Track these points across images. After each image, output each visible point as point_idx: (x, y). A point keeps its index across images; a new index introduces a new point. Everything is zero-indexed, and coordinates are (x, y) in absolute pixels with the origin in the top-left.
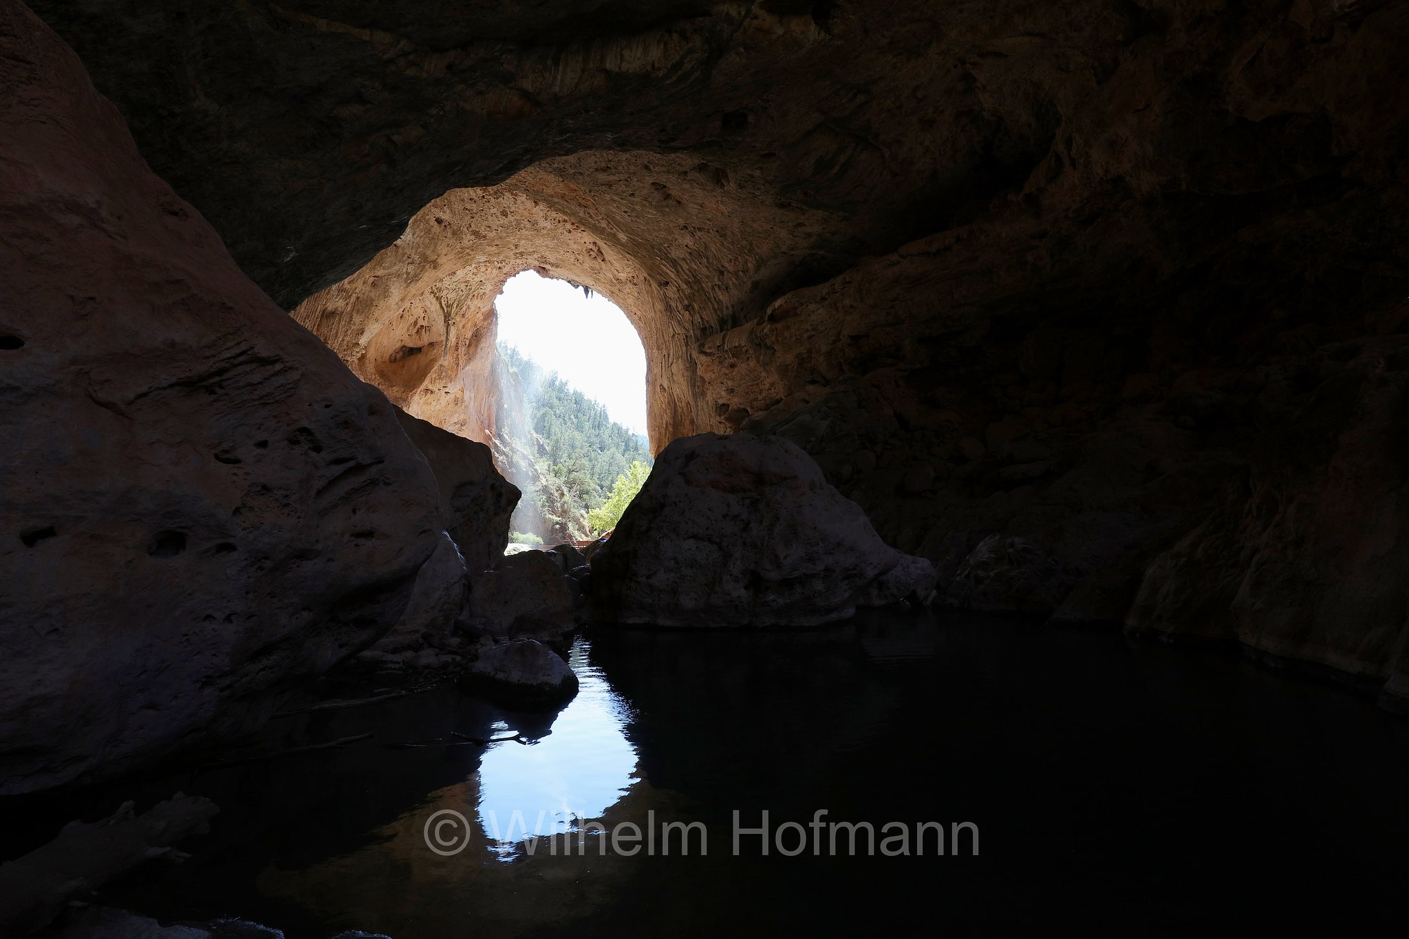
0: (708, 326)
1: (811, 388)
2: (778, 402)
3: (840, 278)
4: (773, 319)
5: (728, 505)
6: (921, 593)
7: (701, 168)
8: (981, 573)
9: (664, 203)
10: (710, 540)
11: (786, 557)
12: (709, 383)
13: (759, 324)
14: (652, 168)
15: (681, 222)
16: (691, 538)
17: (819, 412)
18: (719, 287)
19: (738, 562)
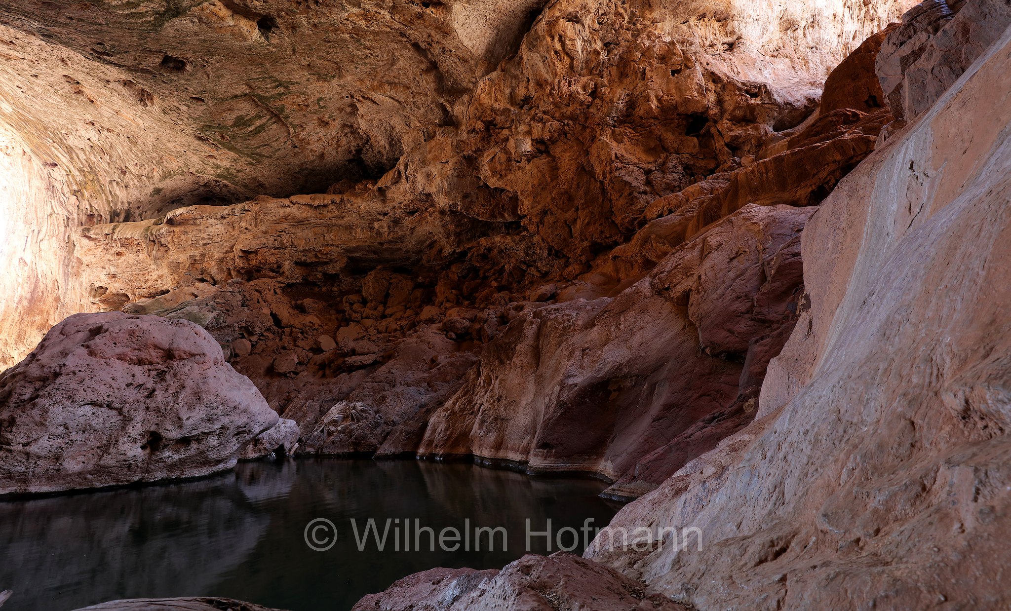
0: (96, 215)
1: (201, 285)
2: (164, 292)
3: (240, 206)
4: (171, 222)
5: (133, 376)
6: (287, 446)
7: (126, 83)
8: (332, 428)
9: (73, 96)
10: (109, 406)
11: (188, 419)
12: (88, 265)
13: (156, 224)
14: (70, 64)
15: (89, 118)
16: (88, 404)
17: (207, 305)
18: (118, 183)
19: (139, 425)
